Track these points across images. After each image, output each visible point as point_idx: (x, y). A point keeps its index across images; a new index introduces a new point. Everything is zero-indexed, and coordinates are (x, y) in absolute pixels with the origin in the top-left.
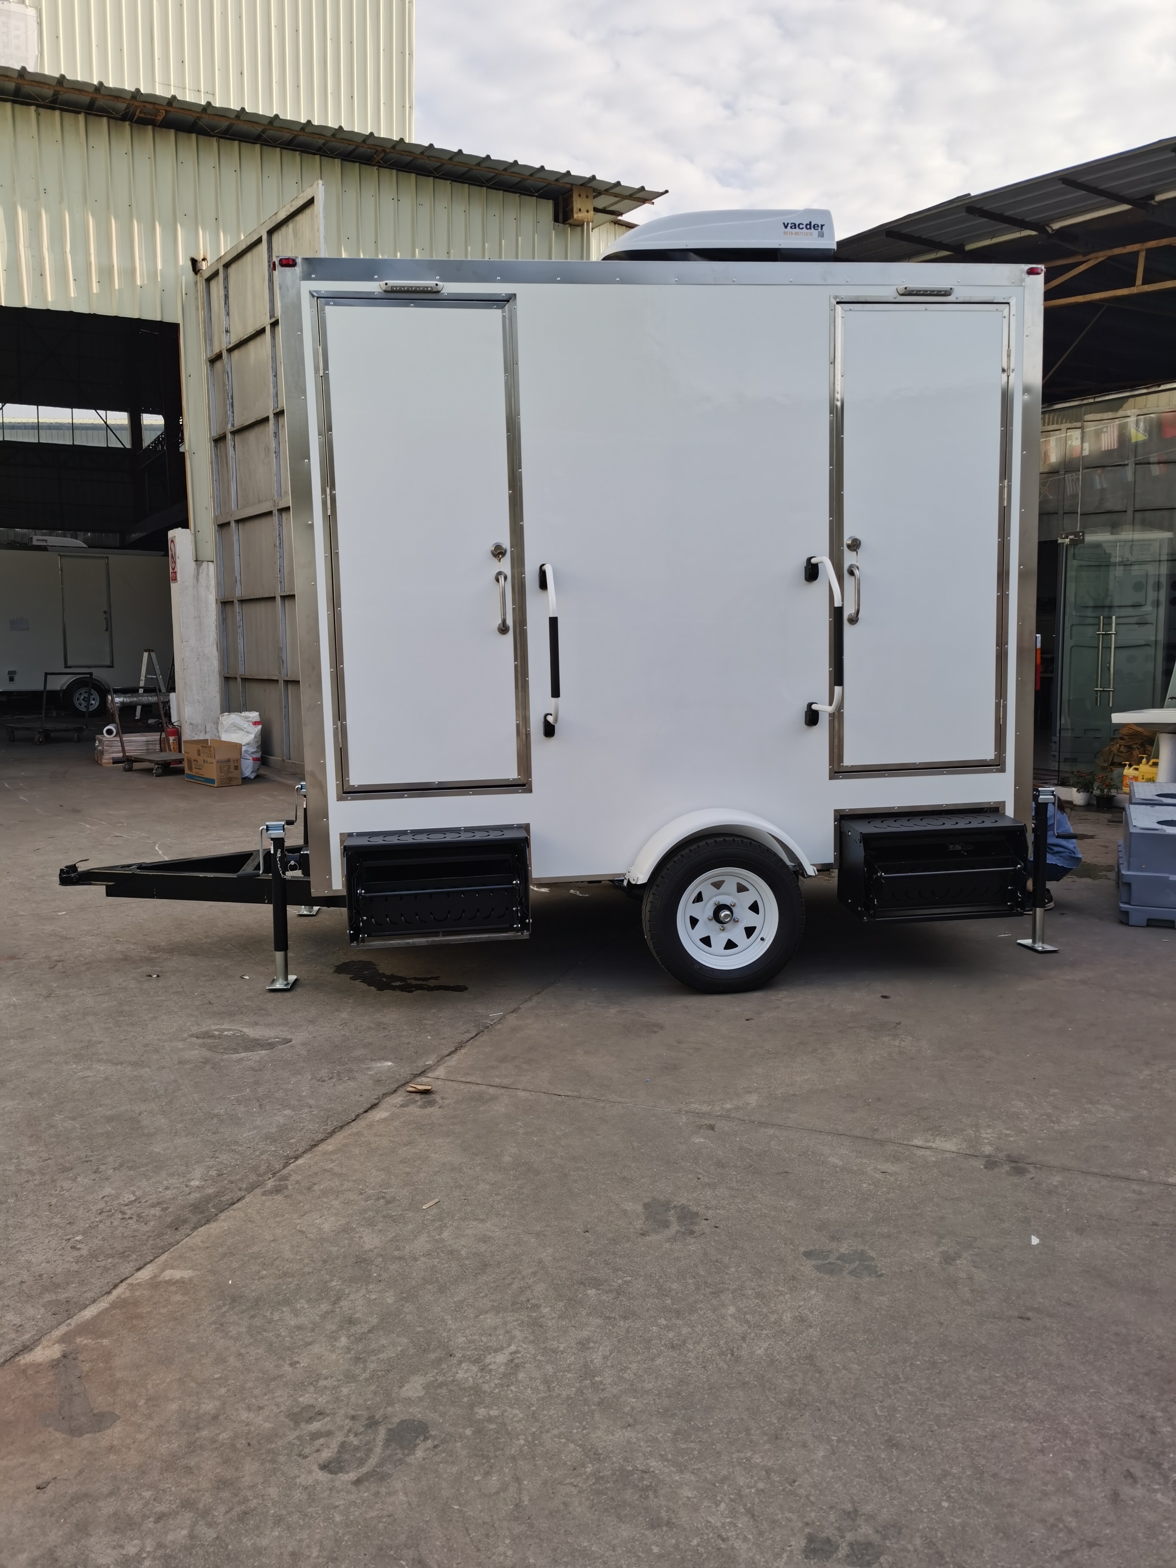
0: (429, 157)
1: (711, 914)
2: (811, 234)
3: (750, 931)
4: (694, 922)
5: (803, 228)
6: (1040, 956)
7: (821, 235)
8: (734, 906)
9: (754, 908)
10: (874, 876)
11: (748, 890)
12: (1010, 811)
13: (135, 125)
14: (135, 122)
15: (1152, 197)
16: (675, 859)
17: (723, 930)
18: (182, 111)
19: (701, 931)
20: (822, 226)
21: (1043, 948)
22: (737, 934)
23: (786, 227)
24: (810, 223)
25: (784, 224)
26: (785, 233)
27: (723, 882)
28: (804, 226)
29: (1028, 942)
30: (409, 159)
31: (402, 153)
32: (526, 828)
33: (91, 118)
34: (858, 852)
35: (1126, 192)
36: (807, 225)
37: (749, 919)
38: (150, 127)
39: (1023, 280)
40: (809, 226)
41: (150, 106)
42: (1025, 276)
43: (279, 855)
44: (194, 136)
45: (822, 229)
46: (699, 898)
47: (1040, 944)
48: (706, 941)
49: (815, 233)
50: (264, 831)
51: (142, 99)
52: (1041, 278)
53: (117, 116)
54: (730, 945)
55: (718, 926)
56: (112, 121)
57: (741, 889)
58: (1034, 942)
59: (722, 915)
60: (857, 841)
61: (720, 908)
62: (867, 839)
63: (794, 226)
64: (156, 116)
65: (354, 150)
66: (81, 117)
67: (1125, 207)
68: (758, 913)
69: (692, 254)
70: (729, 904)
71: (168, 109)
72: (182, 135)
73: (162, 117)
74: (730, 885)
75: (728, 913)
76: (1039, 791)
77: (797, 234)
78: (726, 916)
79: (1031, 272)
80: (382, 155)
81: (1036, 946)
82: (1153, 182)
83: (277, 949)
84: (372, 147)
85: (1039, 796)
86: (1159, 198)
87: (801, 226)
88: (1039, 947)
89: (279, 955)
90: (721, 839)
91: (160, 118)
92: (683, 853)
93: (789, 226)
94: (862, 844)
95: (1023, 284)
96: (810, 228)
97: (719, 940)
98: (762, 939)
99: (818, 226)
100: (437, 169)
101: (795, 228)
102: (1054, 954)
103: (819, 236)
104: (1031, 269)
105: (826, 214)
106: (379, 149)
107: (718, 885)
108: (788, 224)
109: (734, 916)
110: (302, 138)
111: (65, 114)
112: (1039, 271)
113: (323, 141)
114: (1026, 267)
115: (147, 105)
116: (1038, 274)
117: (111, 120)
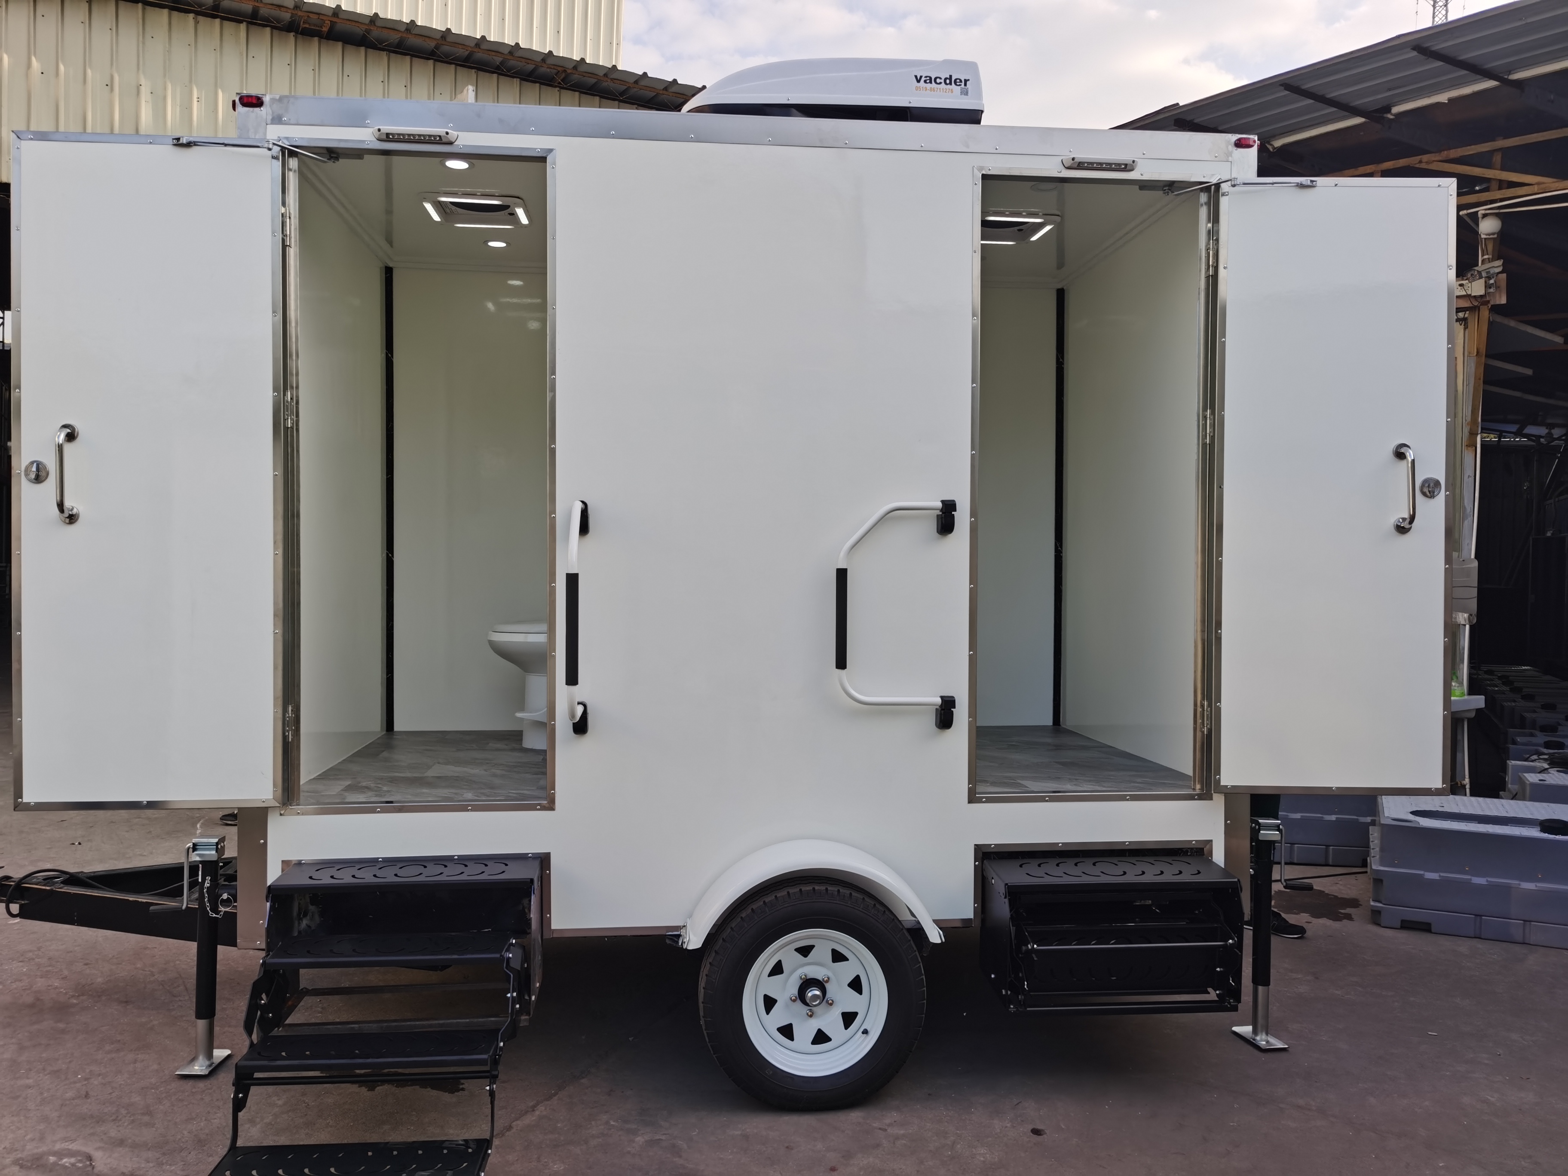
0: (612, 79)
1: (795, 991)
2: (952, 91)
3: (849, 1018)
4: (770, 1003)
5: (940, 83)
6: (1263, 1057)
7: (965, 93)
8: (827, 982)
9: (856, 985)
10: (1024, 948)
11: (847, 960)
12: (1219, 856)
13: (299, 36)
14: (300, 34)
15: (1388, 109)
16: (743, 915)
17: (811, 1016)
18: (348, 22)
19: (779, 1017)
20: (966, 81)
21: (1268, 1042)
22: (830, 1022)
23: (918, 81)
24: (951, 76)
25: (916, 77)
26: (917, 88)
27: (811, 947)
28: (942, 81)
29: (1246, 1030)
30: (593, 81)
31: (584, 74)
32: (544, 861)
33: (253, 28)
34: (1002, 908)
35: (1357, 103)
36: (946, 79)
37: (849, 1001)
38: (316, 39)
39: (1230, 154)
40: (949, 81)
41: (316, 17)
42: (1231, 148)
43: (207, 885)
44: (363, 49)
45: (965, 85)
46: (778, 969)
47: (1264, 1036)
48: (787, 1031)
49: (957, 89)
50: (191, 850)
51: (305, 8)
52: (1253, 152)
53: (278, 25)
54: (821, 1038)
55: (804, 1009)
56: (276, 32)
57: (838, 957)
58: (1255, 1032)
59: (810, 995)
60: (1002, 895)
61: (808, 983)
62: (1014, 893)
63: (929, 80)
64: (321, 27)
65: (534, 70)
66: (243, 26)
67: (1358, 120)
68: (861, 993)
69: (794, 111)
70: (820, 979)
71: (335, 20)
72: (349, 48)
73: (328, 28)
74: (822, 952)
75: (818, 993)
76: (1259, 824)
77: (932, 90)
78: (815, 997)
79: (1239, 144)
80: (563, 75)
81: (1258, 1038)
82: (1390, 90)
83: (199, 1016)
84: (552, 67)
85: (1259, 830)
86: (1396, 110)
87: (938, 81)
88: (1262, 1040)
89: (202, 1024)
90: (809, 888)
91: (325, 29)
92: (755, 906)
93: (923, 79)
94: (1007, 900)
95: (1230, 159)
96: (950, 83)
97: (805, 1031)
98: (865, 1032)
99: (961, 81)
100: (622, 93)
101: (931, 82)
102: (1283, 1055)
103: (961, 93)
104: (1239, 140)
105: (973, 66)
106: (559, 69)
107: (805, 951)
108: (921, 77)
109: (828, 995)
110: (479, 55)
111: (226, 23)
112: (1251, 143)
113: (501, 59)
114: (1234, 137)
115: (311, 15)
116: (1250, 146)
117: (274, 30)
